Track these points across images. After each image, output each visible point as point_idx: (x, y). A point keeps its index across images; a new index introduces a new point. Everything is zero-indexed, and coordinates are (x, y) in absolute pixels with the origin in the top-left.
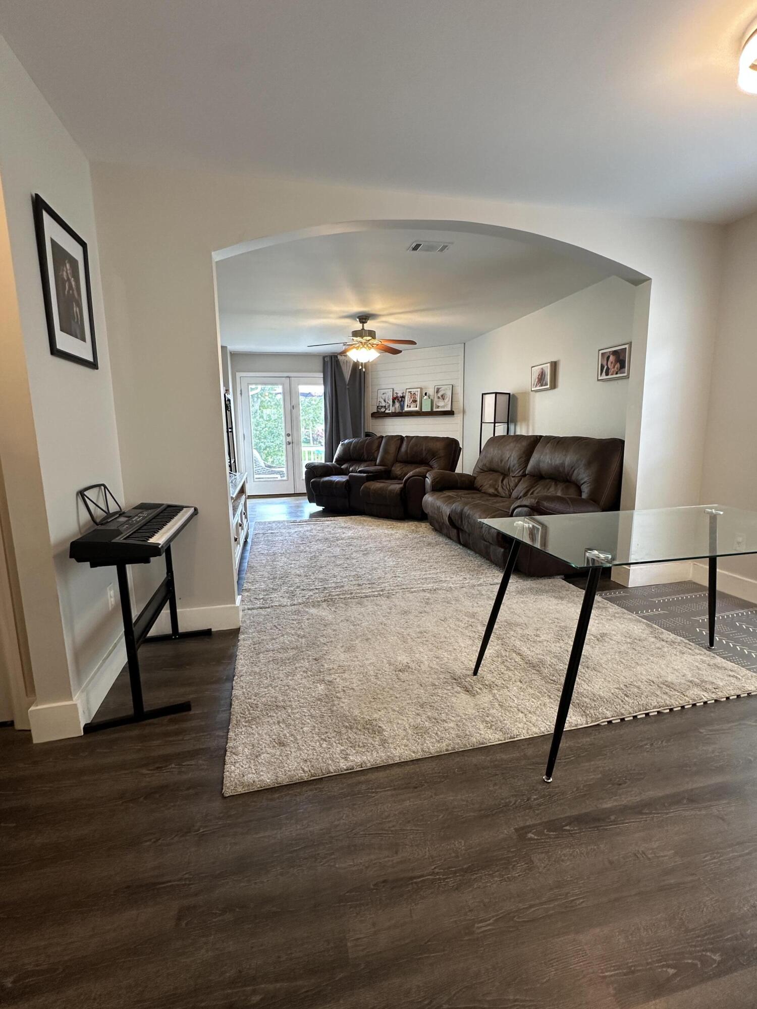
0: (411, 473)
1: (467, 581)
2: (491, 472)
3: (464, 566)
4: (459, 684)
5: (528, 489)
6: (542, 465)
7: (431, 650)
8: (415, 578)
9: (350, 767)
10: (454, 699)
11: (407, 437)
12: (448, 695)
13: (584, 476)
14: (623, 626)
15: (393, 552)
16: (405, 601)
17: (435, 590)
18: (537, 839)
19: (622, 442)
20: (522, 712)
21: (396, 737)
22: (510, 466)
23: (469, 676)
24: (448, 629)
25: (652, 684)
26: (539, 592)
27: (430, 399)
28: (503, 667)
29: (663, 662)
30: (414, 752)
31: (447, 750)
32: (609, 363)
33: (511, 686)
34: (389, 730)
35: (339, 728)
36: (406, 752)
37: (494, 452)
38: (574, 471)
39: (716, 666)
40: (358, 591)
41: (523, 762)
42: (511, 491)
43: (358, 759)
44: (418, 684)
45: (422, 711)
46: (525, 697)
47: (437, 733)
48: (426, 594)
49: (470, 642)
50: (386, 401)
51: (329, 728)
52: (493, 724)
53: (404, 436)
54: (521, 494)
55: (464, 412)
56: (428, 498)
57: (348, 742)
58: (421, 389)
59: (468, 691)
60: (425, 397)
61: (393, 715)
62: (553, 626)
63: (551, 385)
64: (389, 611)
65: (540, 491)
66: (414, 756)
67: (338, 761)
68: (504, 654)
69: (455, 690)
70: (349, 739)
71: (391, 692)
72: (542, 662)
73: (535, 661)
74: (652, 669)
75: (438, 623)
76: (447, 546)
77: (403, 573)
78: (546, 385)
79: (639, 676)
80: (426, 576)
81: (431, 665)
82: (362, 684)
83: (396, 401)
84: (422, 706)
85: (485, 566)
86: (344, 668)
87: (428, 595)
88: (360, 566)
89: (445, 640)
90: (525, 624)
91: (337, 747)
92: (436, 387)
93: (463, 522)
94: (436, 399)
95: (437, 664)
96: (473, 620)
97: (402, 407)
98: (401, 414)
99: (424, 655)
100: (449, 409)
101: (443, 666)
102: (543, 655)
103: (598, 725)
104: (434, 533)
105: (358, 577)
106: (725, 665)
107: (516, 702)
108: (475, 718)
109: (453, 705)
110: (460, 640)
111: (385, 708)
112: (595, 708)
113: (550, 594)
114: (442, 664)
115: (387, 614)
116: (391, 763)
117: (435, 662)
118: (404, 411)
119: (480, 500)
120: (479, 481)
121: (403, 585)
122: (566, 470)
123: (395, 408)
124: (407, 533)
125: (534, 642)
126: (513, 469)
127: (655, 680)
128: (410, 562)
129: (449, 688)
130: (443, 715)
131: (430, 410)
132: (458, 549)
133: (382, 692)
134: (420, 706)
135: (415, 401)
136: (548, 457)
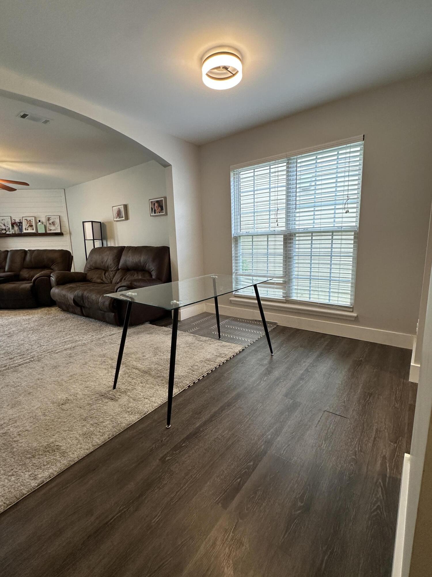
0: (38, 275)
1: (94, 337)
2: (96, 270)
3: (90, 328)
4: (106, 397)
5: (121, 277)
6: (128, 263)
7: (81, 384)
8: (57, 343)
9: (41, 483)
10: (105, 408)
11: (29, 250)
12: (101, 407)
13: (152, 267)
14: (184, 339)
15: (34, 330)
16: (53, 359)
17: (74, 347)
18: (171, 458)
19: (168, 248)
20: (147, 399)
21: (71, 447)
22: (108, 265)
23: (111, 390)
24: (90, 368)
25: (202, 362)
26: (138, 333)
27: (43, 226)
28: (130, 379)
29: (203, 351)
30: (87, 449)
31: (109, 438)
32: (155, 207)
33: (137, 388)
34: (65, 445)
35: (23, 461)
36: (82, 452)
37: (97, 258)
38: (146, 264)
39: (223, 346)
40: (11, 363)
41: (154, 424)
42: (112, 279)
43: (46, 474)
44: (78, 407)
45: (86, 422)
46: (146, 390)
47: (100, 432)
48: (68, 351)
49: (106, 372)
50: (6, 225)
51: (14, 465)
52: (133, 411)
53: (27, 249)
54: (118, 281)
55: (70, 234)
56: (55, 290)
57: (33, 467)
58: (35, 218)
59: (113, 399)
60: (39, 223)
61: (64, 434)
62: (151, 349)
63: (125, 218)
64: (42, 369)
65: (129, 277)
66: (88, 452)
67: (29, 483)
68: (128, 371)
69: (105, 401)
70: (35, 465)
71: (59, 420)
72: (150, 369)
73: (146, 369)
74: (200, 355)
75: (82, 367)
76: (75, 319)
77: (47, 343)
78: (122, 217)
79: (196, 360)
80: (64, 341)
81: (84, 393)
82: (34, 424)
83: (15, 226)
84: (85, 420)
85: (104, 326)
86: (15, 419)
87: (70, 352)
88: (8, 346)
89: (90, 375)
90: (136, 352)
91: (25, 475)
92: (47, 217)
93: (85, 302)
94: (48, 225)
95: (88, 391)
96: (105, 358)
97: (21, 230)
98: (21, 235)
99: (77, 389)
100: (59, 231)
101: (92, 391)
102: (150, 365)
103: (184, 390)
104: (63, 312)
105: (8, 353)
106: (226, 345)
107: (142, 395)
108: (121, 413)
109: (105, 411)
110: (99, 372)
111: (58, 432)
112: (182, 382)
113: (144, 333)
114: (91, 390)
115: (41, 372)
116: (72, 464)
117: (86, 391)
118: (23, 233)
119: (93, 287)
120: (90, 275)
121: (49, 350)
122: (142, 264)
123: (15, 231)
124: (42, 316)
125: (143, 360)
126: (111, 266)
127: (203, 360)
128: (49, 334)
129: (100, 402)
130: (101, 419)
131: (44, 232)
132: (82, 320)
133: (52, 423)
134: (83, 420)
135: (31, 226)
136: (131, 258)
